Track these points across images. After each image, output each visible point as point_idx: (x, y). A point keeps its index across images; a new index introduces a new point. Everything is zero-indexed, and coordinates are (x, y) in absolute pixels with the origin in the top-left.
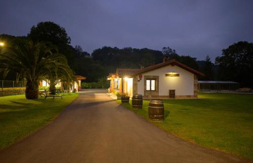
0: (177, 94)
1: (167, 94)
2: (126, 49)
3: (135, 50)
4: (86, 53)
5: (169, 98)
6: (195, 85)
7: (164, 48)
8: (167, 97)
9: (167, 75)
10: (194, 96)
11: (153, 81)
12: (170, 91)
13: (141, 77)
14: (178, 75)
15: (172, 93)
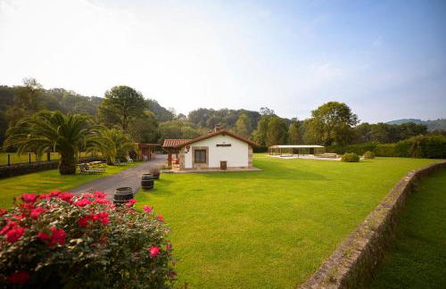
0: (229, 165)
1: (219, 165)
5: (220, 170)
8: (217, 168)
9: (218, 145)
10: (249, 167)
11: (203, 153)
12: (221, 162)
13: (188, 148)
14: (230, 145)
15: (224, 165)
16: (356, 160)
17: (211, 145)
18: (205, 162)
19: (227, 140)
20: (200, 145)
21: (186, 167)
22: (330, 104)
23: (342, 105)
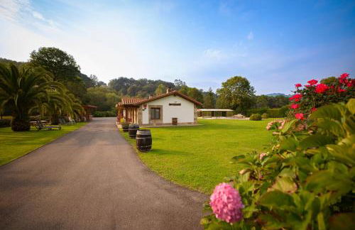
0: (179, 121)
1: (171, 121)
2: (142, 80)
3: (150, 81)
4: (102, 83)
5: (172, 125)
6: (195, 113)
7: (176, 80)
8: (170, 124)
9: (170, 104)
10: (195, 123)
11: (158, 110)
12: (173, 119)
13: (145, 106)
14: (180, 105)
15: (175, 121)
16: (259, 119)
17: (164, 104)
18: (159, 118)
19: (177, 100)
20: (156, 104)
21: (144, 123)
22: (236, 78)
23: (244, 79)
